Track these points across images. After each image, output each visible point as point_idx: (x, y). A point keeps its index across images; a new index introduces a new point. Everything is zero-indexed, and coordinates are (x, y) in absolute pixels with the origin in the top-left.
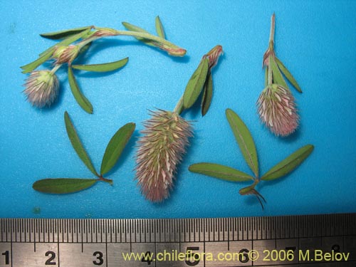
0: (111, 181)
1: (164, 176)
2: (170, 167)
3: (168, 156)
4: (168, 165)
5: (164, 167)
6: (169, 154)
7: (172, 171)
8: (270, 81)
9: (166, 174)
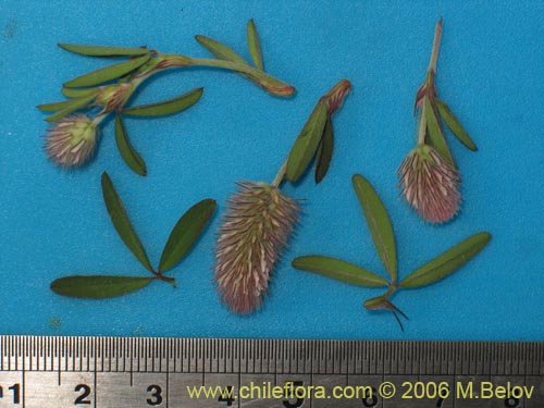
0: (173, 279)
1: (257, 279)
2: (267, 266)
3: (263, 252)
4: (263, 264)
5: (256, 267)
6: (265, 250)
7: (268, 271)
8: (421, 140)
9: (261, 277)
